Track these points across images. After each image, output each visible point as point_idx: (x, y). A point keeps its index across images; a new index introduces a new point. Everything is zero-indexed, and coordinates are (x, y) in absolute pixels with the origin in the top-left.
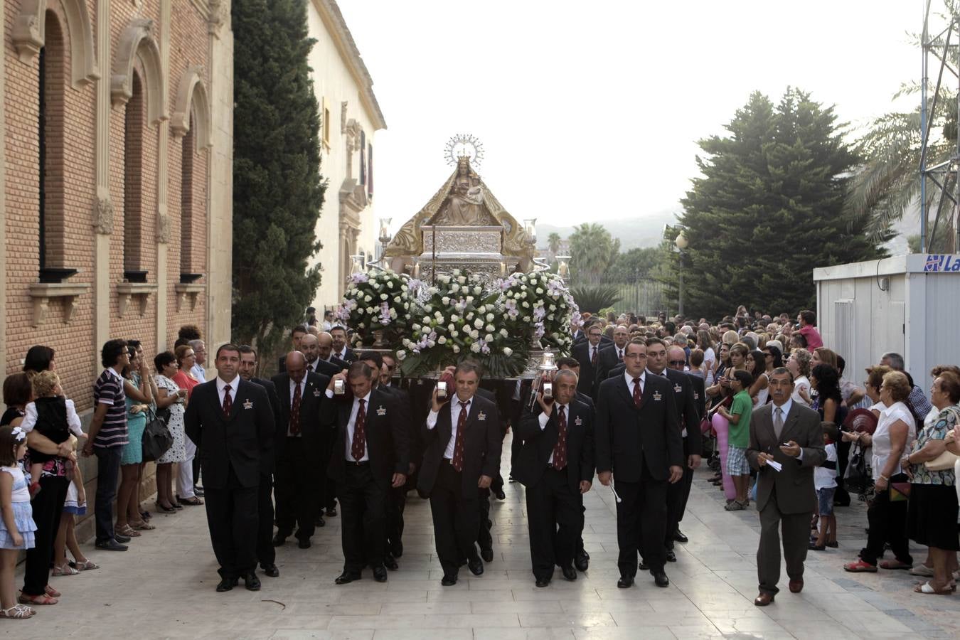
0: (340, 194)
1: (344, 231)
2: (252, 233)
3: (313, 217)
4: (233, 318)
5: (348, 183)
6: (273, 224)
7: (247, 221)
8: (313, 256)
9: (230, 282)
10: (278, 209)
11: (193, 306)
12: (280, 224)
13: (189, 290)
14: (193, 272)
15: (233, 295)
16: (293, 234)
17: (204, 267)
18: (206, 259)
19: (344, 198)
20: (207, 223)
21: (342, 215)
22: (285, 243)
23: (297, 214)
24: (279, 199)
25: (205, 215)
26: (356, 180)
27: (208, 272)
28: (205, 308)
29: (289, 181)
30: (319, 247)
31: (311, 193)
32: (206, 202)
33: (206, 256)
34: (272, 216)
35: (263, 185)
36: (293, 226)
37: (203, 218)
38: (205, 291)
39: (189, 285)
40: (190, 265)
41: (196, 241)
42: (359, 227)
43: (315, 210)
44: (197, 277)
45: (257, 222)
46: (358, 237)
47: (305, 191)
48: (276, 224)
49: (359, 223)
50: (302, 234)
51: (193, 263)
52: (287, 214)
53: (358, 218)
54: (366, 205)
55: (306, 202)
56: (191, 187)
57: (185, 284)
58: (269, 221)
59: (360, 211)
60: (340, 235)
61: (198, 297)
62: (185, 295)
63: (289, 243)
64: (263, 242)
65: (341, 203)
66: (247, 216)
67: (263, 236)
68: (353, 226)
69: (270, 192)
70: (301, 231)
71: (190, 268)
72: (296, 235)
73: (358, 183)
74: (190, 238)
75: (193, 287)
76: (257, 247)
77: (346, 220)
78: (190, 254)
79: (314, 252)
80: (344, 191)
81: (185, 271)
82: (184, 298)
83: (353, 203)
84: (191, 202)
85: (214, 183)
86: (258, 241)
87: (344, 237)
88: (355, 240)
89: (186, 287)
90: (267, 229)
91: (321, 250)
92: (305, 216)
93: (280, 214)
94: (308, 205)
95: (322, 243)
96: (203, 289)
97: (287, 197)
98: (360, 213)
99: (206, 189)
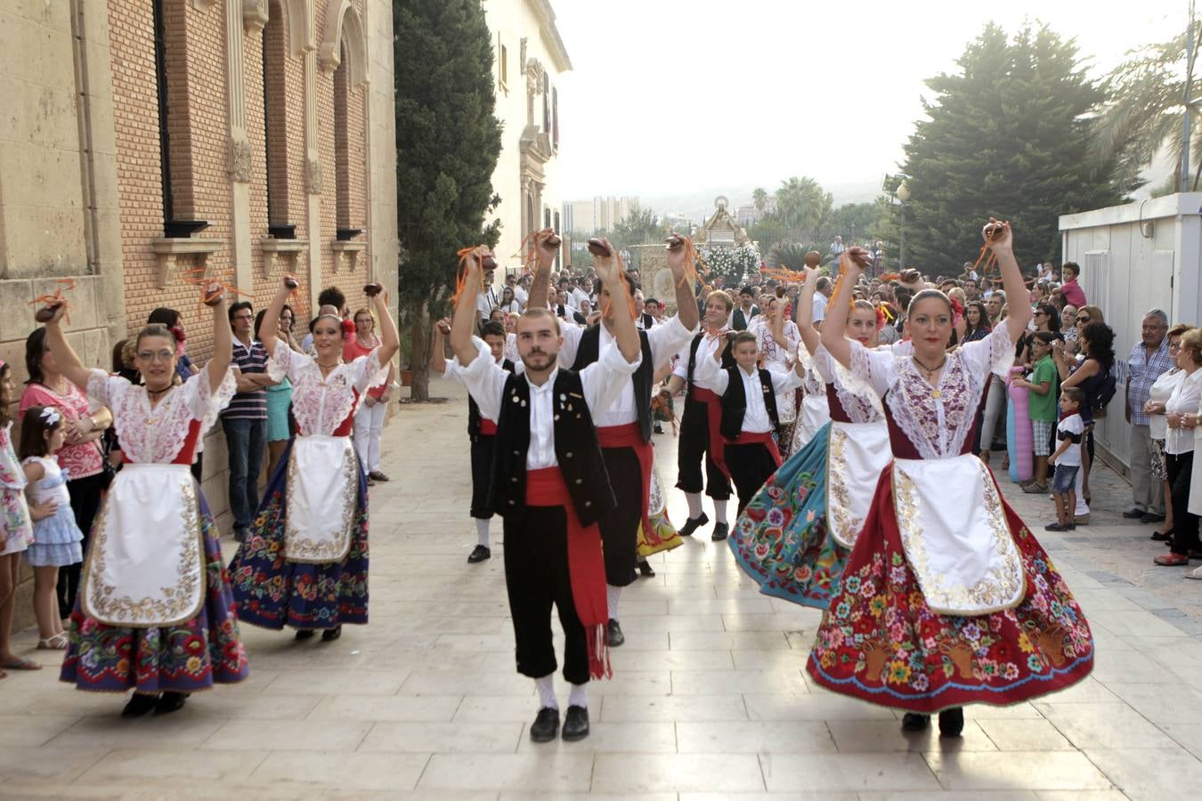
0: (521, 143)
1: (527, 185)
2: (419, 184)
3: (489, 166)
4: (400, 281)
5: (530, 130)
6: (442, 173)
7: (413, 170)
8: (490, 211)
9: (396, 240)
10: (448, 156)
11: (352, 267)
12: (450, 173)
13: (346, 248)
14: (351, 227)
15: (400, 255)
16: (466, 184)
17: (365, 223)
18: (366, 213)
19: (525, 147)
20: (367, 173)
21: (524, 167)
22: (456, 195)
23: (470, 162)
24: (449, 145)
25: (364, 163)
26: (539, 127)
27: (369, 228)
28: (367, 269)
29: (460, 124)
30: (497, 201)
31: (484, 138)
32: (365, 149)
33: (366, 209)
34: (441, 164)
35: (429, 129)
36: (465, 175)
37: (362, 167)
38: (367, 250)
39: (347, 242)
40: (348, 220)
41: (354, 194)
42: (544, 181)
43: (490, 156)
44: (356, 233)
45: (425, 171)
46: (542, 192)
47: (479, 134)
48: (446, 173)
49: (543, 176)
50: (475, 184)
51: (351, 218)
52: (458, 162)
53: (542, 170)
54: (550, 155)
55: (479, 148)
56: (346, 131)
57: (342, 242)
58: (438, 169)
59: (544, 162)
60: (522, 189)
61: (358, 257)
62: (342, 254)
63: (462, 195)
64: (431, 194)
65: (523, 152)
66: (413, 165)
67: (432, 188)
68: (537, 179)
69: (438, 136)
70: (475, 181)
71: (348, 224)
72: (469, 185)
73: (541, 131)
74: (347, 189)
75: (353, 244)
76: (425, 199)
77: (528, 172)
78: (348, 207)
79: (491, 206)
80: (524, 139)
81: (344, 227)
82: (342, 257)
83: (535, 152)
84: (347, 148)
85: (373, 126)
86: (425, 194)
87: (526, 191)
88: (539, 195)
89: (343, 245)
90: (436, 179)
91: (499, 205)
92: (479, 164)
93: (450, 162)
94: (482, 151)
95: (500, 196)
96: (363, 248)
97: (457, 142)
98: (544, 165)
99: (364, 134)
